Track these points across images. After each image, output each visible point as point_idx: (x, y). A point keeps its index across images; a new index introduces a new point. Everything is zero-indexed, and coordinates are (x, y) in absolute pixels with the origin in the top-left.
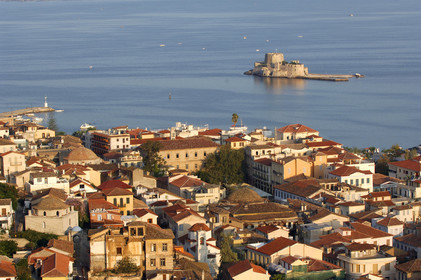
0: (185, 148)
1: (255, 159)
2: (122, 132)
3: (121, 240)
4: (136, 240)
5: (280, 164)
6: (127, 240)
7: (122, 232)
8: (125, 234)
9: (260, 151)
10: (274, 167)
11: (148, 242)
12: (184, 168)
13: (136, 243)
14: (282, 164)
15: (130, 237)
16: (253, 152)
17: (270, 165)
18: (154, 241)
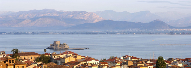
0: (27, 55)
1: (54, 59)
2: (3, 53)
3: (5, 65)
4: (11, 65)
5: (64, 59)
6: (7, 65)
7: (5, 62)
8: (7, 63)
9: (56, 56)
10: (62, 60)
11: (16, 66)
12: (27, 58)
13: (11, 66)
14: (65, 59)
15: (9, 64)
16: (53, 57)
17: (60, 60)
18: (18, 65)
